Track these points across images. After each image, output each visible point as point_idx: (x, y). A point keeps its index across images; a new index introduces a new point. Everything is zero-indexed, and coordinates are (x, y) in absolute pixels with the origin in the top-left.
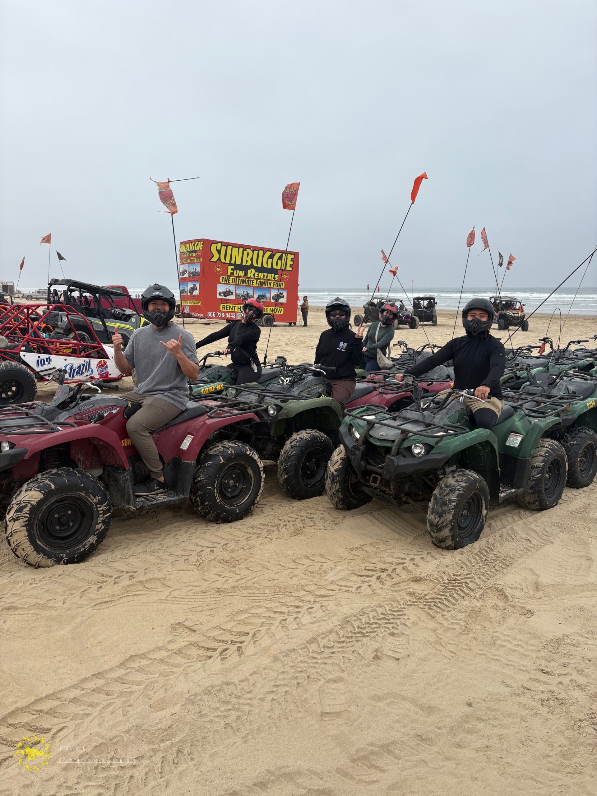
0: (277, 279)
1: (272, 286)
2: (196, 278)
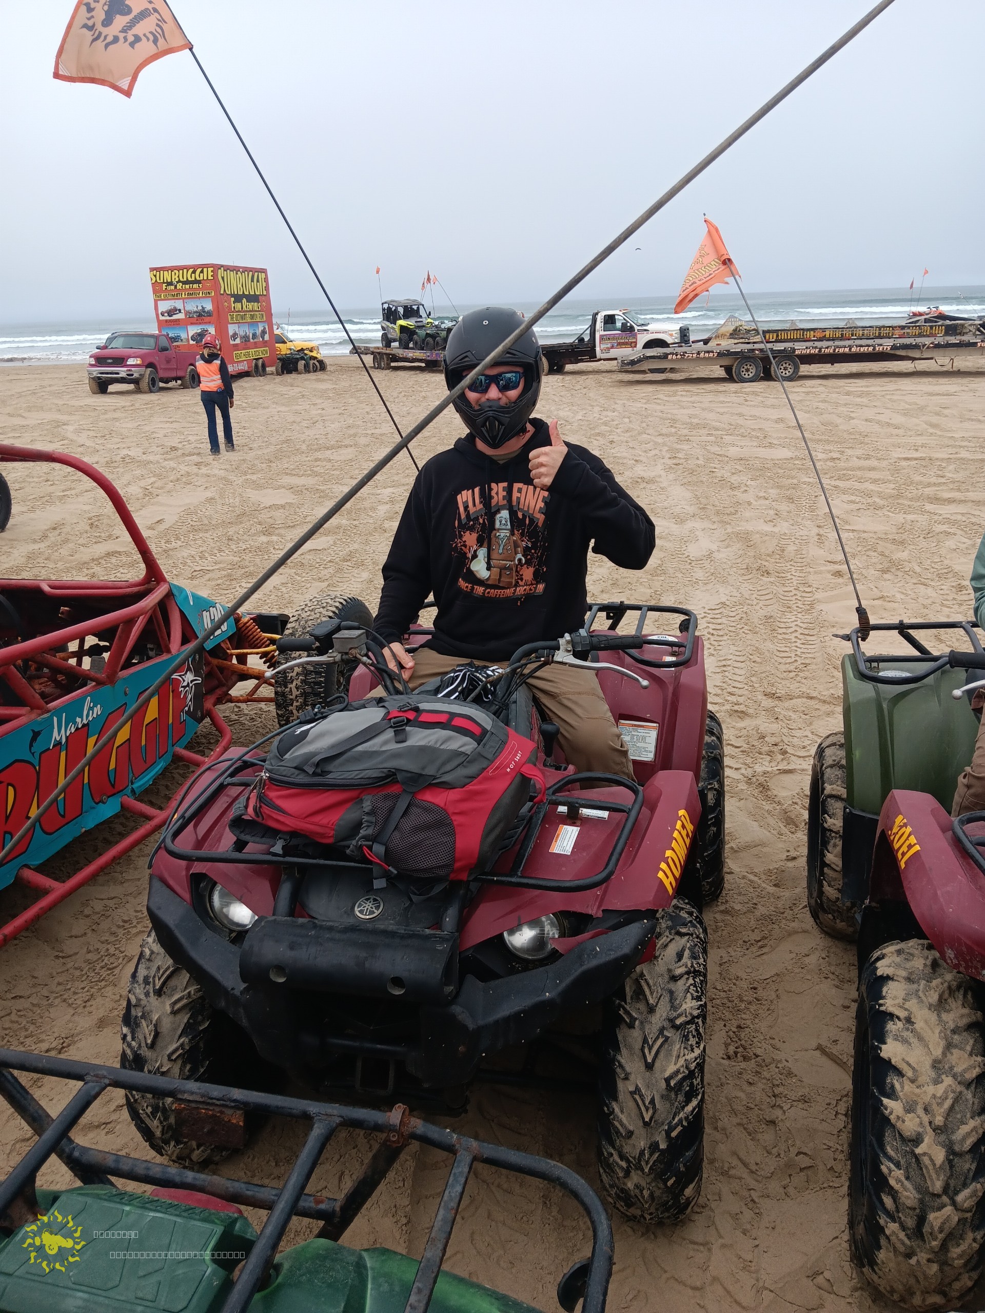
2: (207, 319)
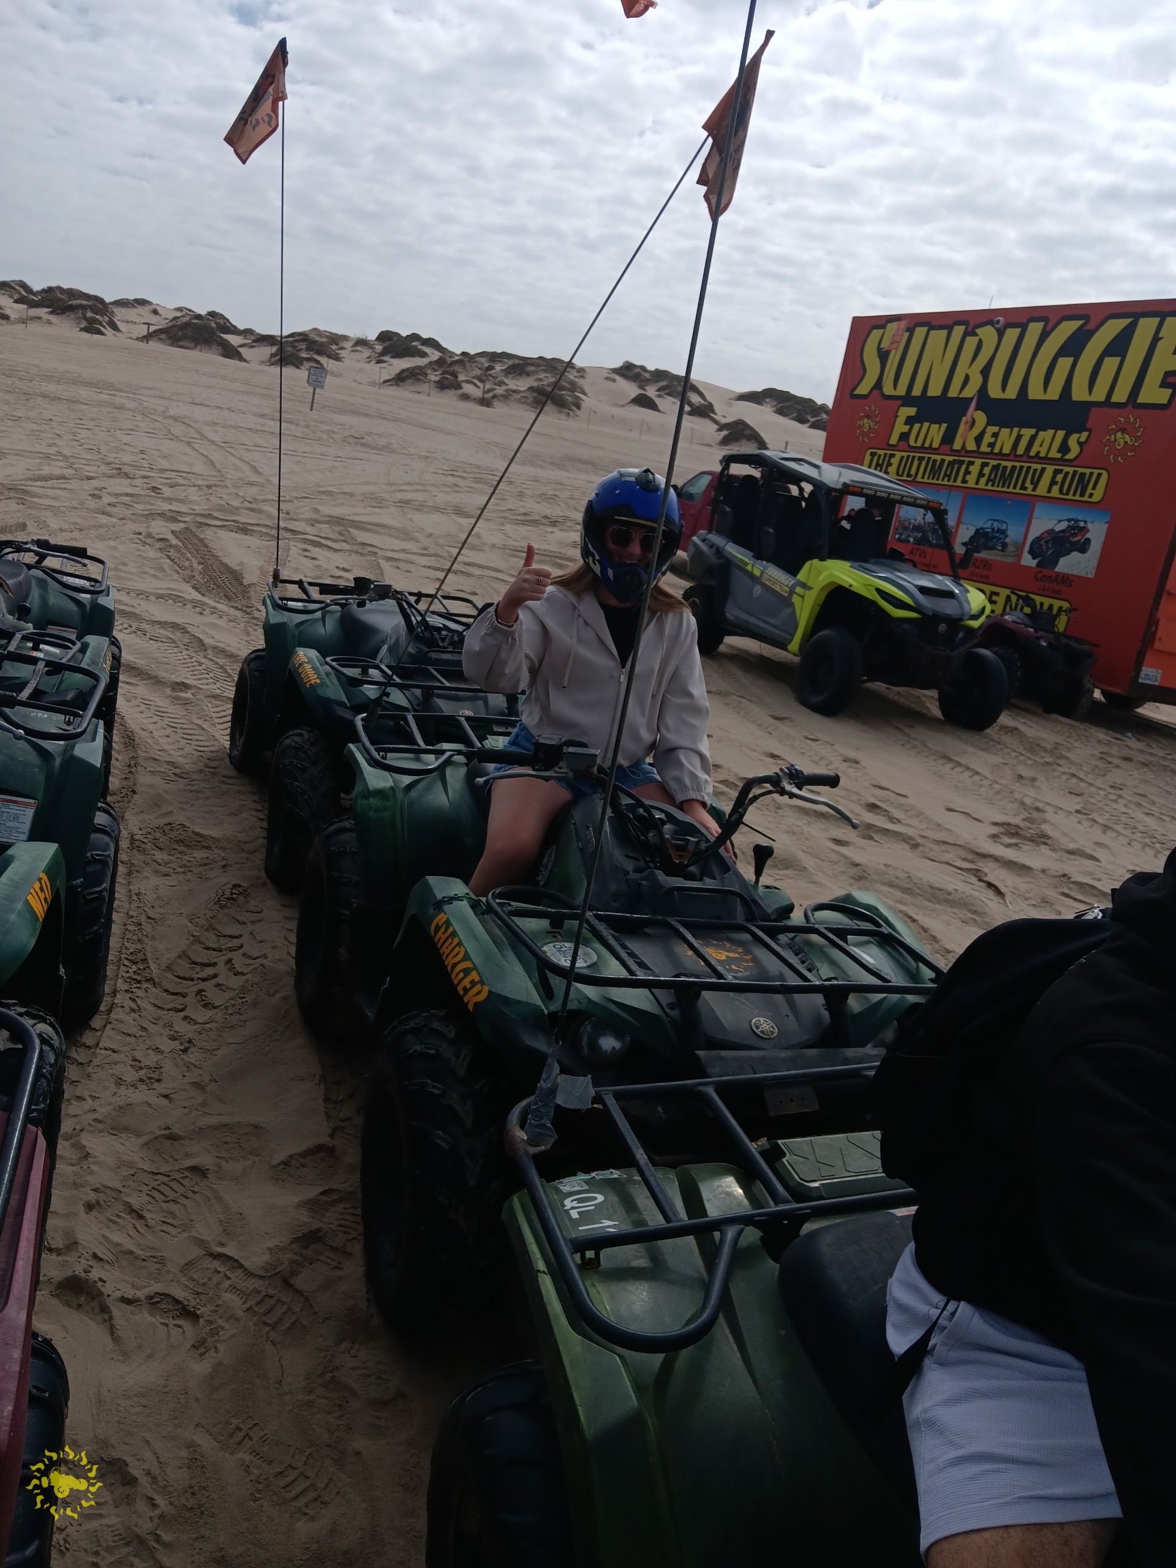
0: (1074, 450)
1: (1042, 490)
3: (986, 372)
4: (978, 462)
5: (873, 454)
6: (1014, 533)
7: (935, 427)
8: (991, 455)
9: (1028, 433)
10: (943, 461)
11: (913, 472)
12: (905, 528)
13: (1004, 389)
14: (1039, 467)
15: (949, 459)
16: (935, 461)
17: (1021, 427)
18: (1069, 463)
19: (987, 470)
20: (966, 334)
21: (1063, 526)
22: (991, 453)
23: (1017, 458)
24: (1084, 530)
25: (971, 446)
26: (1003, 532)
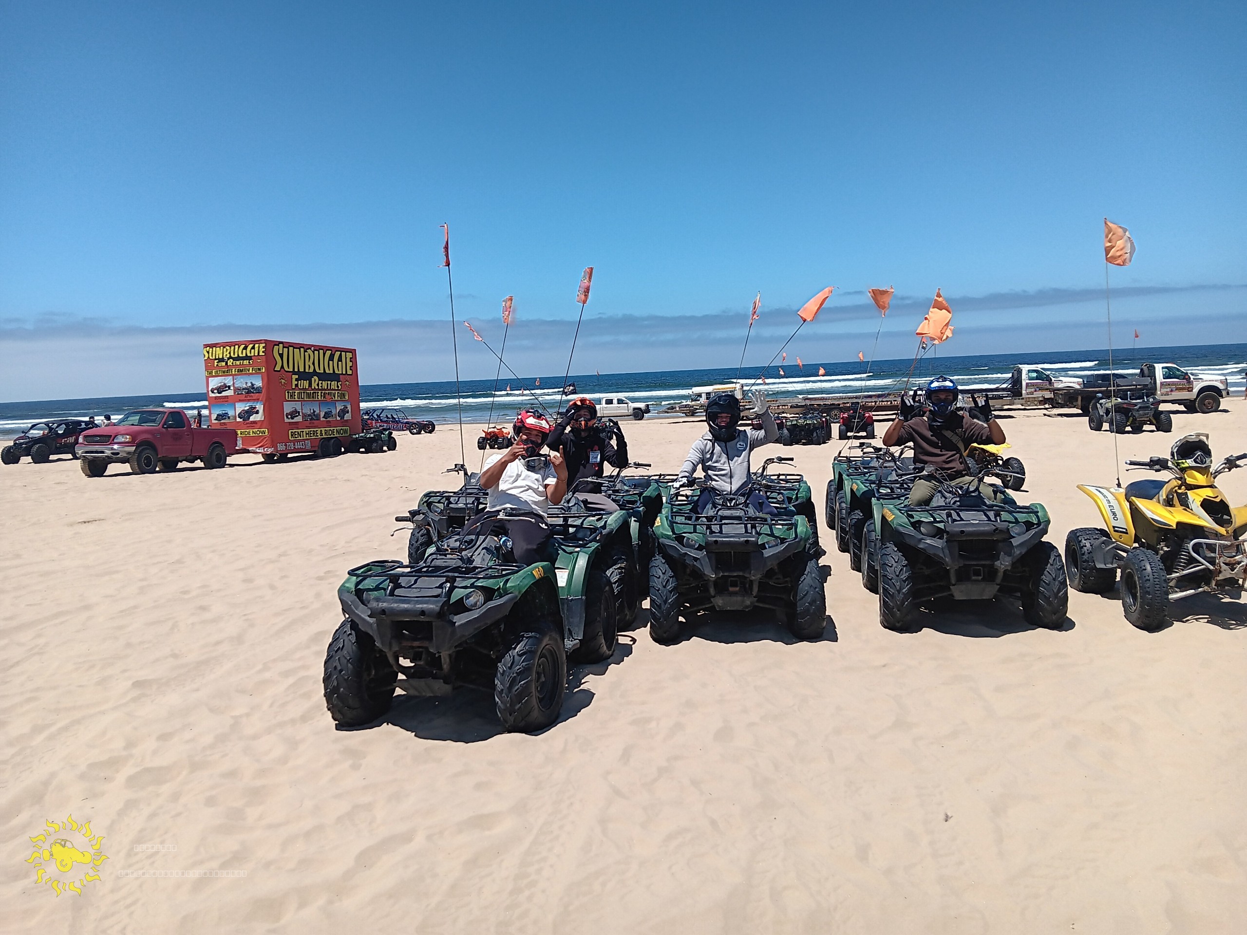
0: (340, 387)
1: (336, 398)
2: (255, 396)
3: (313, 364)
4: (320, 392)
5: (288, 392)
6: (333, 412)
7: (305, 382)
8: (322, 390)
9: (329, 382)
10: (310, 392)
11: (303, 397)
12: (306, 416)
13: (320, 370)
14: (334, 392)
15: (312, 392)
16: (308, 393)
17: (327, 381)
18: (340, 390)
19: (323, 394)
20: (305, 351)
21: (343, 407)
22: (322, 389)
23: (329, 390)
24: (347, 407)
25: (317, 387)
26: (331, 411)
